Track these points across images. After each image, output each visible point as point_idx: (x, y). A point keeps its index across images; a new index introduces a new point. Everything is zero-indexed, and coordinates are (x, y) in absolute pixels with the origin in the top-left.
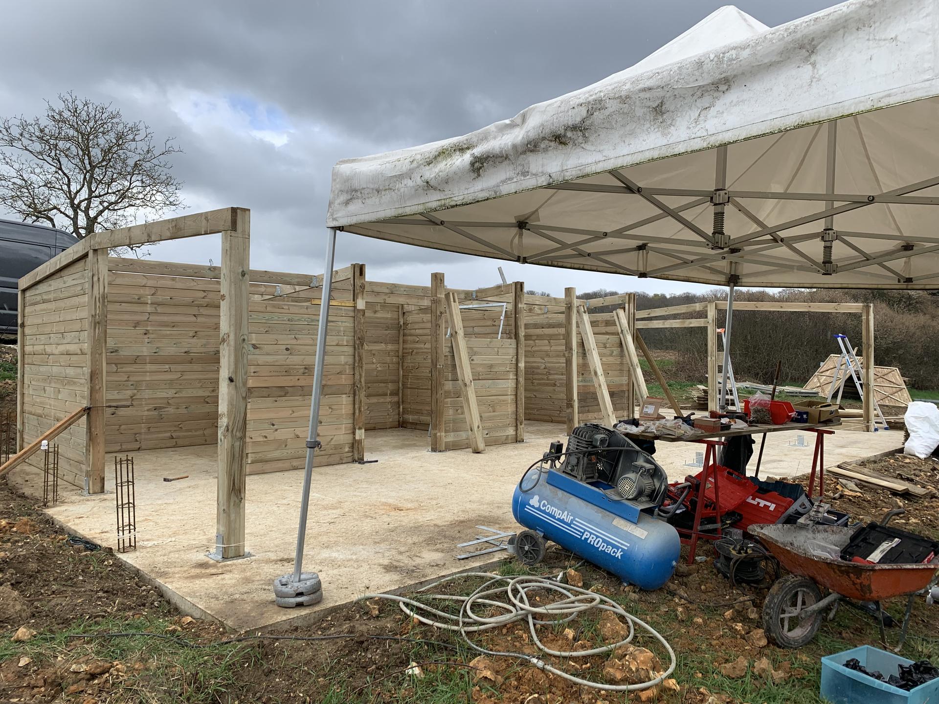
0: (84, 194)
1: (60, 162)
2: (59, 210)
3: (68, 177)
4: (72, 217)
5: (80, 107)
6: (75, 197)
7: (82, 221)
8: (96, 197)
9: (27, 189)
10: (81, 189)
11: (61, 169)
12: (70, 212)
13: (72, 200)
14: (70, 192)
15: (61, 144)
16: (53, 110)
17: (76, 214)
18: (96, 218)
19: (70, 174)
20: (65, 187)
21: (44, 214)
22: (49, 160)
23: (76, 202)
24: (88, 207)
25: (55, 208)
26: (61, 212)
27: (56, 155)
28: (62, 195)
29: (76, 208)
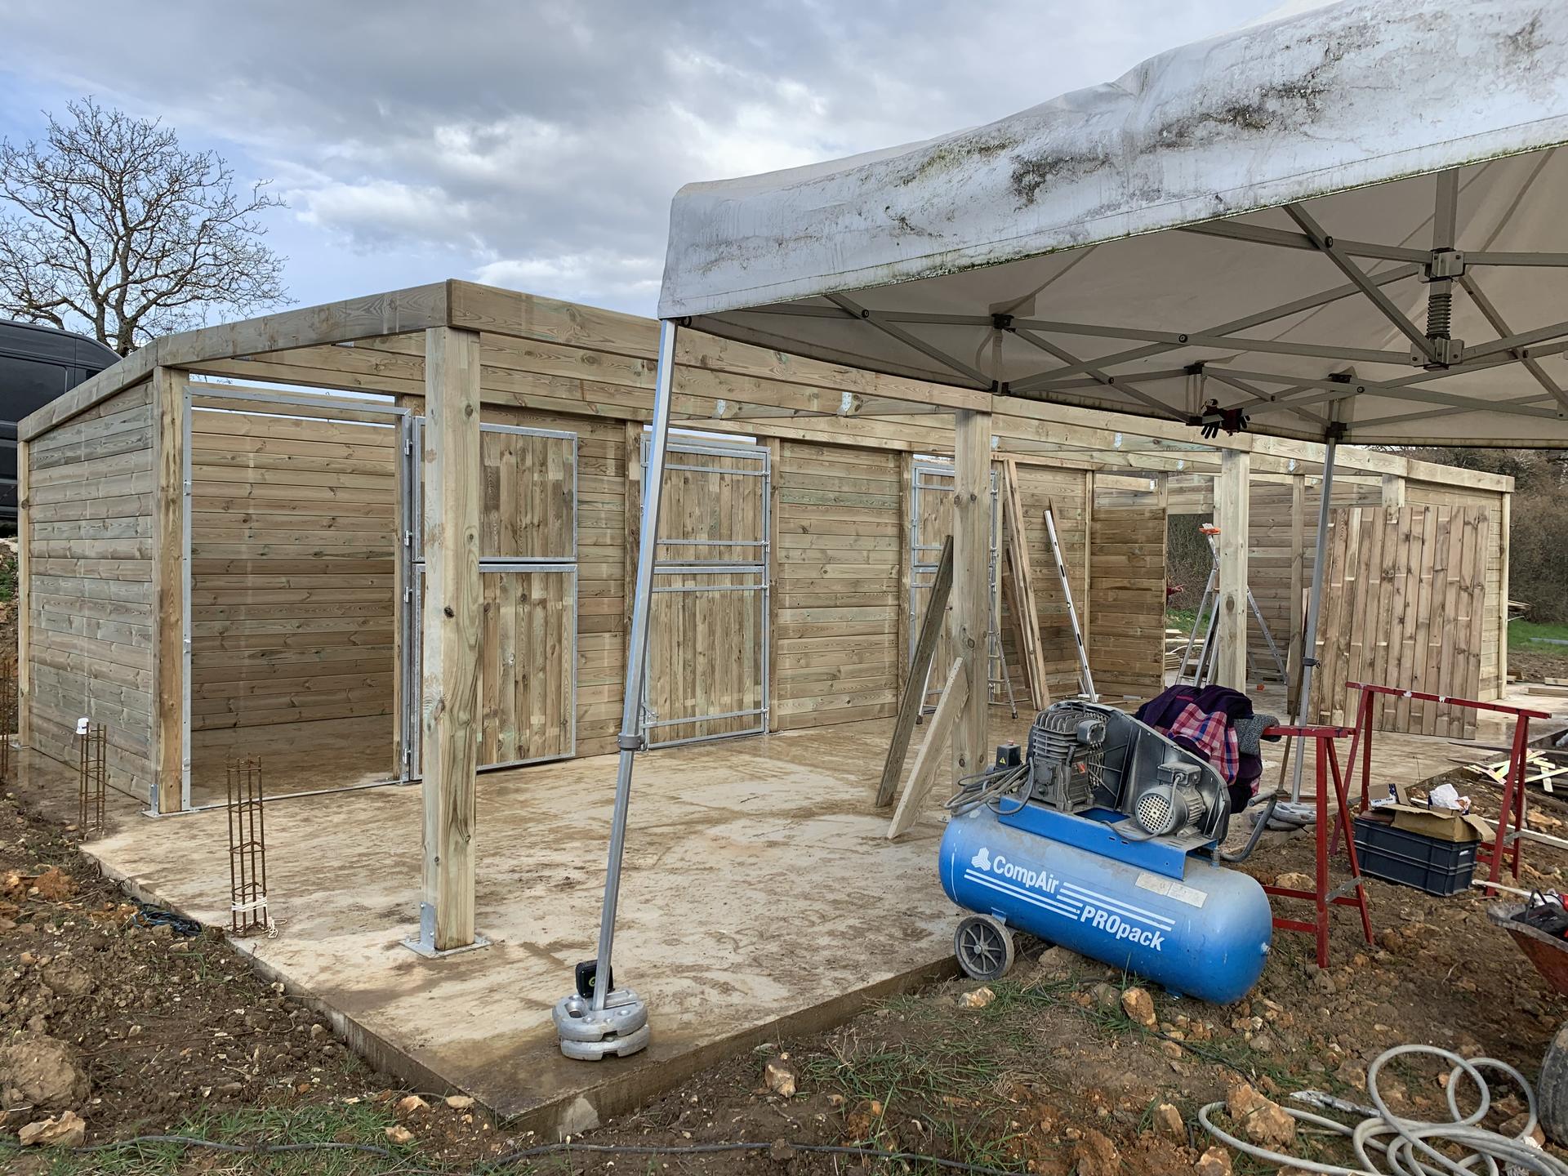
0: (114, 277)
1: (72, 222)
2: (72, 304)
3: (86, 247)
4: (95, 316)
5: (107, 125)
6: (99, 283)
7: (112, 324)
8: (135, 282)
9: (17, 268)
10: (109, 268)
11: (74, 233)
12: (92, 309)
13: (94, 287)
14: (90, 274)
15: (74, 190)
16: (60, 131)
17: (102, 311)
18: (135, 319)
19: (90, 242)
20: (82, 265)
21: (45, 312)
22: (54, 216)
23: (101, 291)
24: (121, 301)
25: (65, 300)
26: (76, 308)
27: (65, 209)
28: (77, 278)
29: (101, 302)
